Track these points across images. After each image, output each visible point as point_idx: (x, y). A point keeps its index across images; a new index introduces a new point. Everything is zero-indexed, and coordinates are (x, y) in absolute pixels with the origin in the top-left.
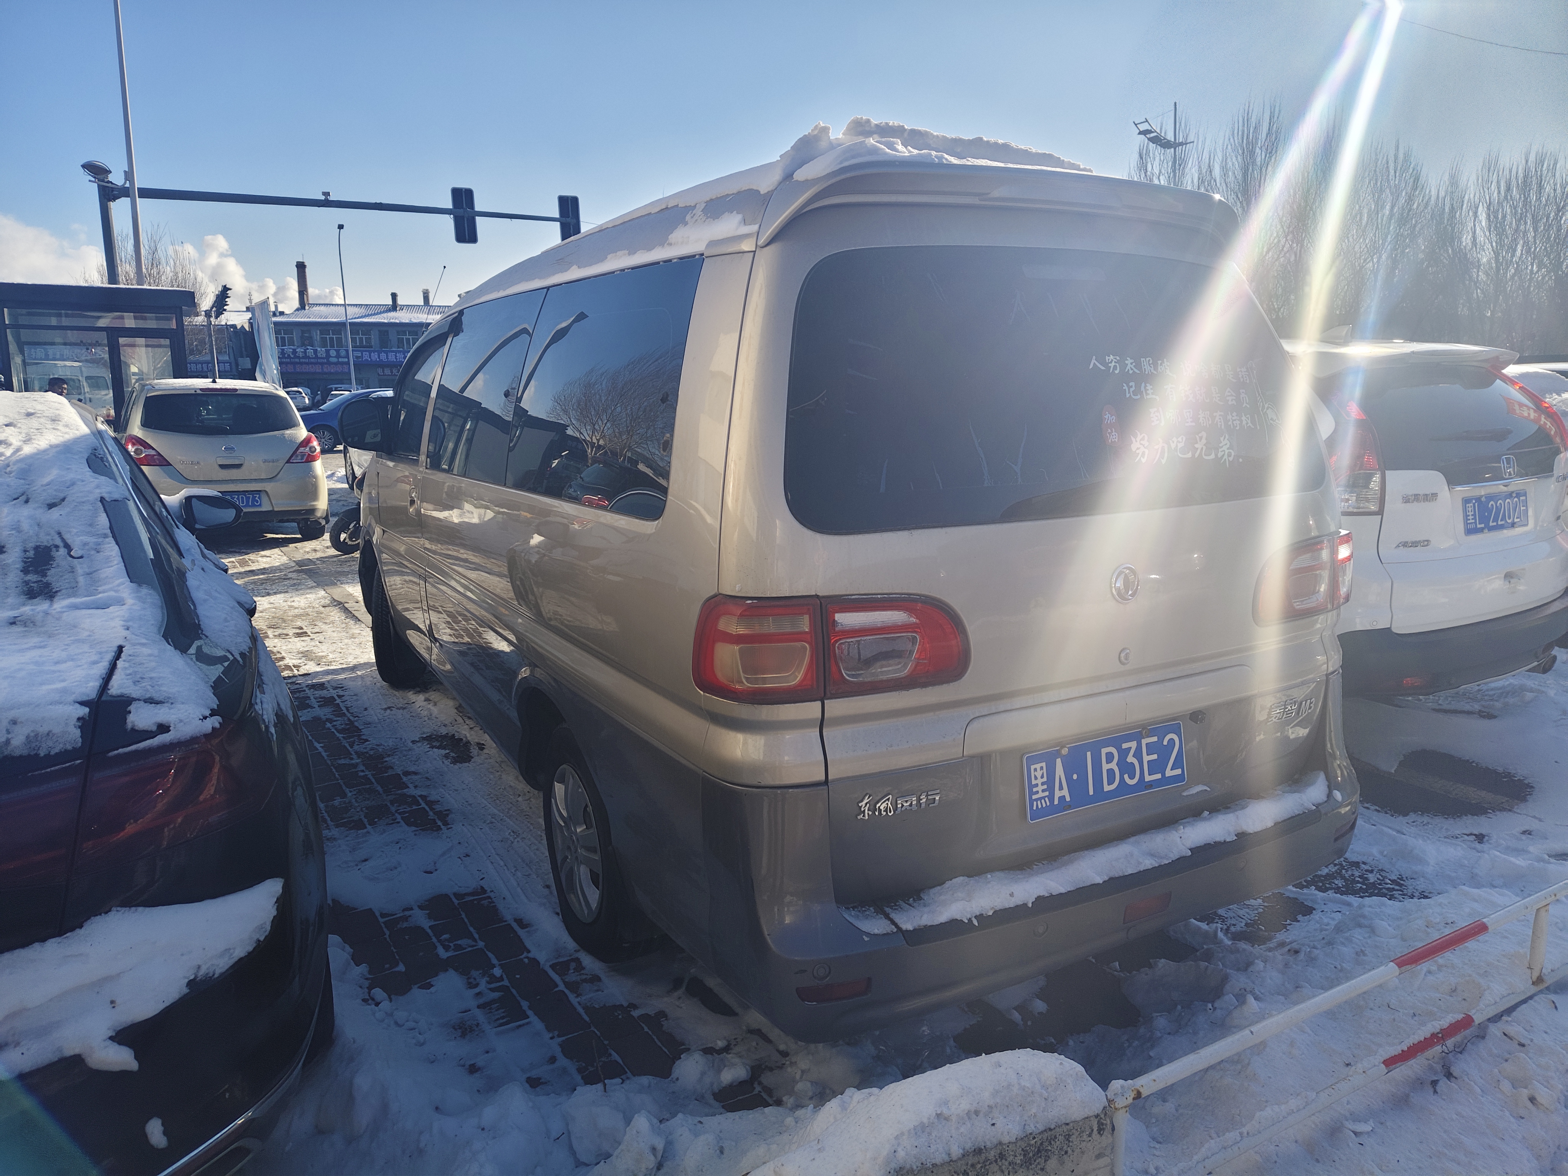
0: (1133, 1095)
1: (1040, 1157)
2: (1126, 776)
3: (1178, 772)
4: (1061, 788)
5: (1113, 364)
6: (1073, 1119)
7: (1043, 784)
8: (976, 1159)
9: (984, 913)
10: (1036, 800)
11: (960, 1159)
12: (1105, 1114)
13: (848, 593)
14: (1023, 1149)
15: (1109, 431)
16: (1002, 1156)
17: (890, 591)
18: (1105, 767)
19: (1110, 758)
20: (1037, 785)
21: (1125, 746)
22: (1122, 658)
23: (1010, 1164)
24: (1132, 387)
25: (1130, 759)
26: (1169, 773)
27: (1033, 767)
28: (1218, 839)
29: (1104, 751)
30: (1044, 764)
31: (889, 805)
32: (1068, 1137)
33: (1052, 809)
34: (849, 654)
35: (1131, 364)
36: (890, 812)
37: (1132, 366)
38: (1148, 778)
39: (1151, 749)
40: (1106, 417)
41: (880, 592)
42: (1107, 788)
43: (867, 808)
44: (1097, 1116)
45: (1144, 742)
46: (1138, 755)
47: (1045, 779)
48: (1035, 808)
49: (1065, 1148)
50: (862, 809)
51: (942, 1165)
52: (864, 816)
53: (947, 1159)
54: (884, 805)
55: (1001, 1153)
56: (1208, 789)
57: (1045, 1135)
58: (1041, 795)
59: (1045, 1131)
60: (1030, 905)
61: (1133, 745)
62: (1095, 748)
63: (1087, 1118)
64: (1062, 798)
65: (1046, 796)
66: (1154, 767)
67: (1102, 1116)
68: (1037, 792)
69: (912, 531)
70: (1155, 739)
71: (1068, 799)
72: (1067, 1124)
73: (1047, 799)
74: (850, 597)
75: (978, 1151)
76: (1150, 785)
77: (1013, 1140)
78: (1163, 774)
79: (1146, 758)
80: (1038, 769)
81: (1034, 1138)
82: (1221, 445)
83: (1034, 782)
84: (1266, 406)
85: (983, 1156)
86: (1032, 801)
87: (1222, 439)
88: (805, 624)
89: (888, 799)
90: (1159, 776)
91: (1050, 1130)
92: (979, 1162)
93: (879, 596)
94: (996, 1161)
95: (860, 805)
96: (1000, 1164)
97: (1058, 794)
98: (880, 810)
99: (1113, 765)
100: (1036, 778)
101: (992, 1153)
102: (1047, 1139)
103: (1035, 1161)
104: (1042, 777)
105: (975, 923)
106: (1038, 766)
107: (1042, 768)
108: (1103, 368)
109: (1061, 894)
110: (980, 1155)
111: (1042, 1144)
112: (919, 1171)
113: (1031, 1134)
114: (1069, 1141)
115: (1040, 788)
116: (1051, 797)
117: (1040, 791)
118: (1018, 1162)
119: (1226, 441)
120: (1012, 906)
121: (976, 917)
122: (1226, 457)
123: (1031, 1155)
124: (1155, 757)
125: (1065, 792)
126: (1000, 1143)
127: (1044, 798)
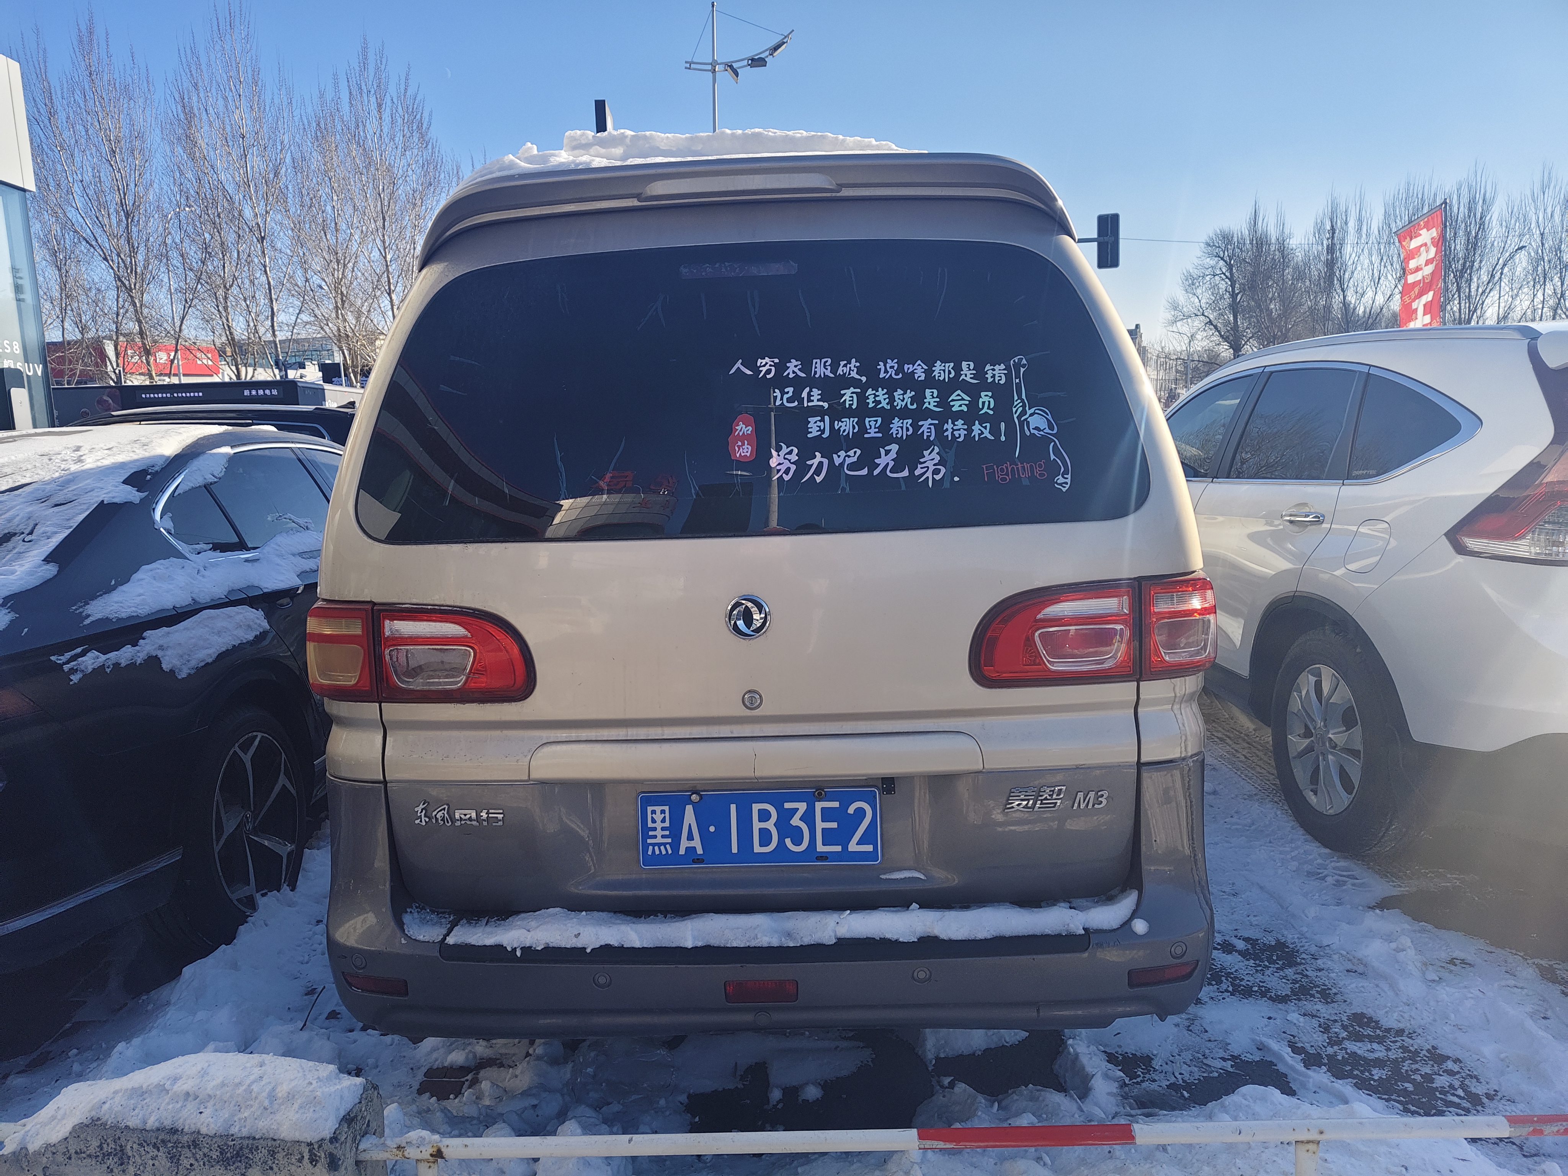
0: (431, 1151)
1: (240, 1161)
2: (788, 841)
3: (869, 848)
4: (690, 837)
5: (767, 367)
6: (281, 1137)
7: (663, 829)
8: (167, 1137)
9: (534, 946)
10: (654, 845)
11: (152, 1130)
12: (320, 1146)
13: (400, 601)
14: (219, 1146)
15: (740, 443)
16: (195, 1144)
17: (442, 603)
18: (757, 825)
19: (764, 816)
20: (655, 829)
21: (787, 805)
22: (748, 704)
23: (204, 1155)
24: (788, 393)
25: (796, 821)
26: (853, 847)
27: (650, 809)
28: (888, 936)
29: (756, 807)
30: (666, 808)
31: (446, 815)
32: (272, 1153)
33: (674, 858)
34: (397, 660)
35: (796, 366)
36: (448, 822)
37: (796, 370)
38: (820, 848)
39: (827, 815)
40: (739, 428)
41: (432, 602)
42: (757, 849)
43: (423, 814)
44: (310, 1144)
45: (819, 806)
46: (809, 818)
47: (667, 824)
48: (650, 853)
49: (270, 1162)
50: (419, 815)
51: (134, 1130)
52: (421, 821)
53: (140, 1126)
54: (440, 814)
55: (194, 1141)
56: (922, 877)
57: (245, 1142)
58: (659, 840)
59: (248, 1138)
60: (588, 951)
61: (802, 807)
62: (745, 801)
63: (298, 1142)
64: (691, 850)
65: (668, 843)
66: (829, 837)
67: (316, 1147)
68: (655, 837)
69: (468, 545)
70: (836, 804)
71: (700, 851)
72: (275, 1140)
73: (668, 846)
74: (401, 606)
75: (174, 1131)
76: (823, 857)
77: (212, 1133)
78: (845, 848)
79: (820, 825)
80: (658, 812)
81: (233, 1140)
82: (922, 460)
83: (650, 825)
84: (1029, 412)
85: (176, 1137)
86: (646, 846)
87: (926, 453)
88: (356, 629)
89: (444, 809)
90: (838, 848)
91: (254, 1138)
92: (170, 1141)
93: (429, 607)
94: (189, 1147)
95: (416, 809)
96: (194, 1151)
97: (684, 844)
98: (437, 819)
99: (770, 825)
100: (654, 821)
101: (186, 1138)
102: (248, 1146)
103: (234, 1163)
104: (663, 821)
105: (518, 953)
106: (658, 809)
107: (663, 812)
108: (749, 372)
109: (633, 948)
110: (173, 1135)
111: (241, 1149)
112: (111, 1127)
113: (232, 1135)
114: (275, 1158)
115: (659, 833)
116: (676, 845)
117: (659, 836)
118: (214, 1157)
119: (934, 455)
120: (568, 946)
121: (522, 948)
122: (929, 474)
123: (229, 1155)
124: (834, 825)
125: (697, 843)
126: (199, 1132)
127: (665, 844)
